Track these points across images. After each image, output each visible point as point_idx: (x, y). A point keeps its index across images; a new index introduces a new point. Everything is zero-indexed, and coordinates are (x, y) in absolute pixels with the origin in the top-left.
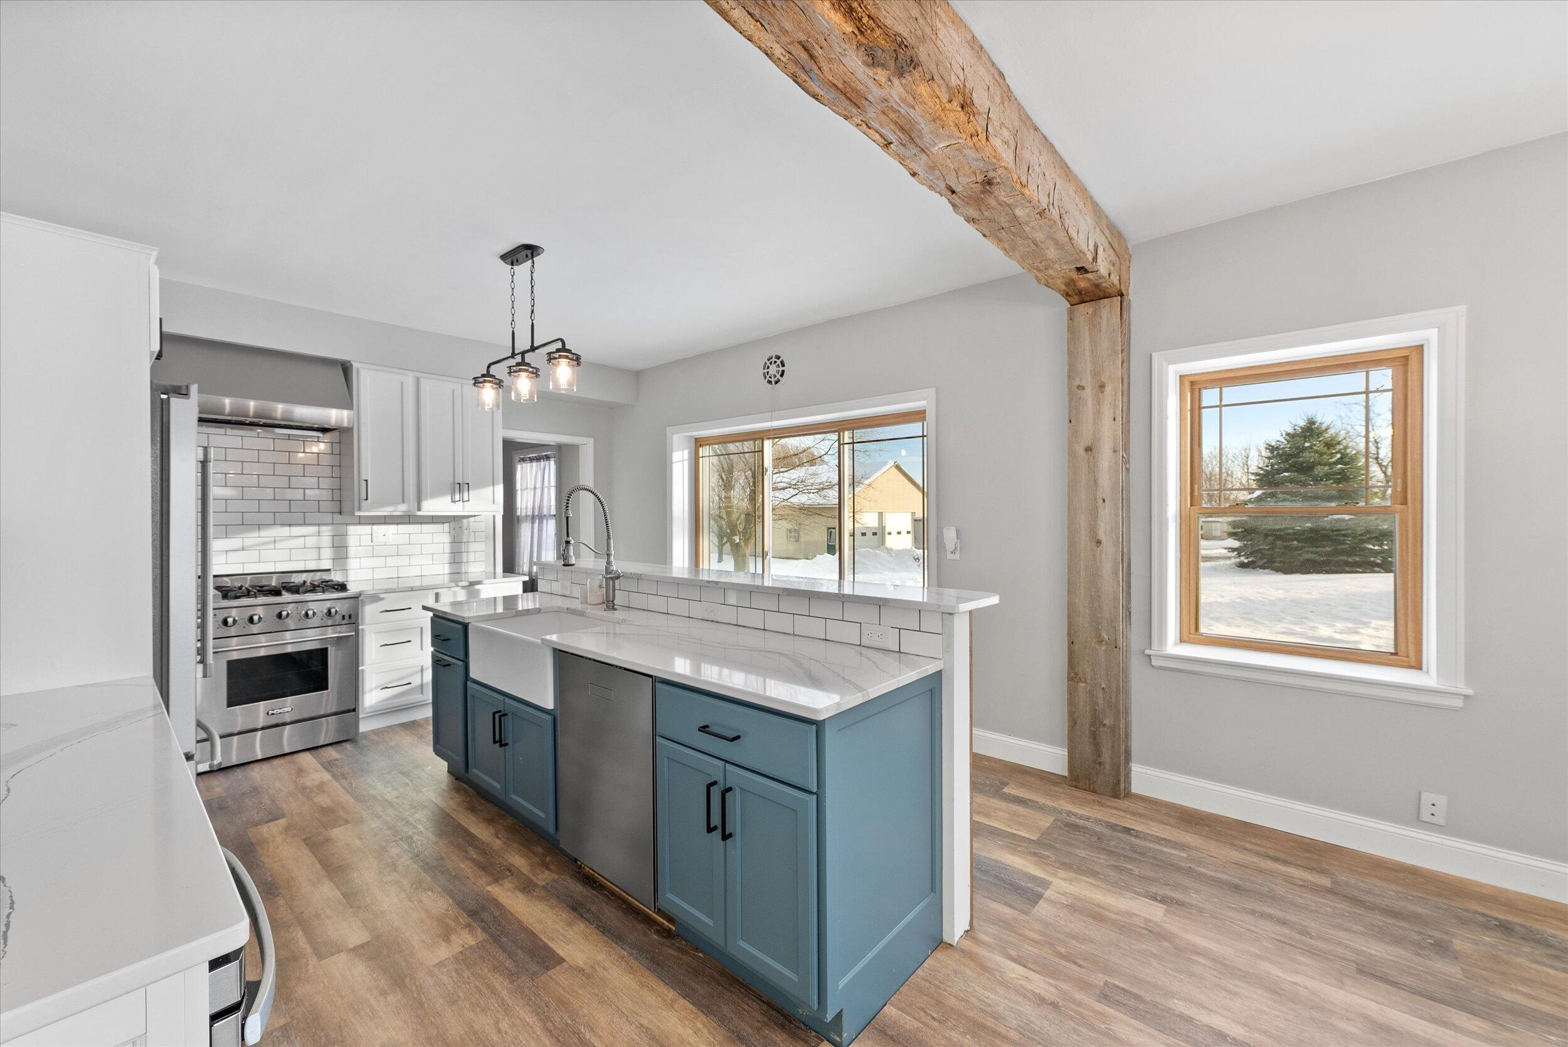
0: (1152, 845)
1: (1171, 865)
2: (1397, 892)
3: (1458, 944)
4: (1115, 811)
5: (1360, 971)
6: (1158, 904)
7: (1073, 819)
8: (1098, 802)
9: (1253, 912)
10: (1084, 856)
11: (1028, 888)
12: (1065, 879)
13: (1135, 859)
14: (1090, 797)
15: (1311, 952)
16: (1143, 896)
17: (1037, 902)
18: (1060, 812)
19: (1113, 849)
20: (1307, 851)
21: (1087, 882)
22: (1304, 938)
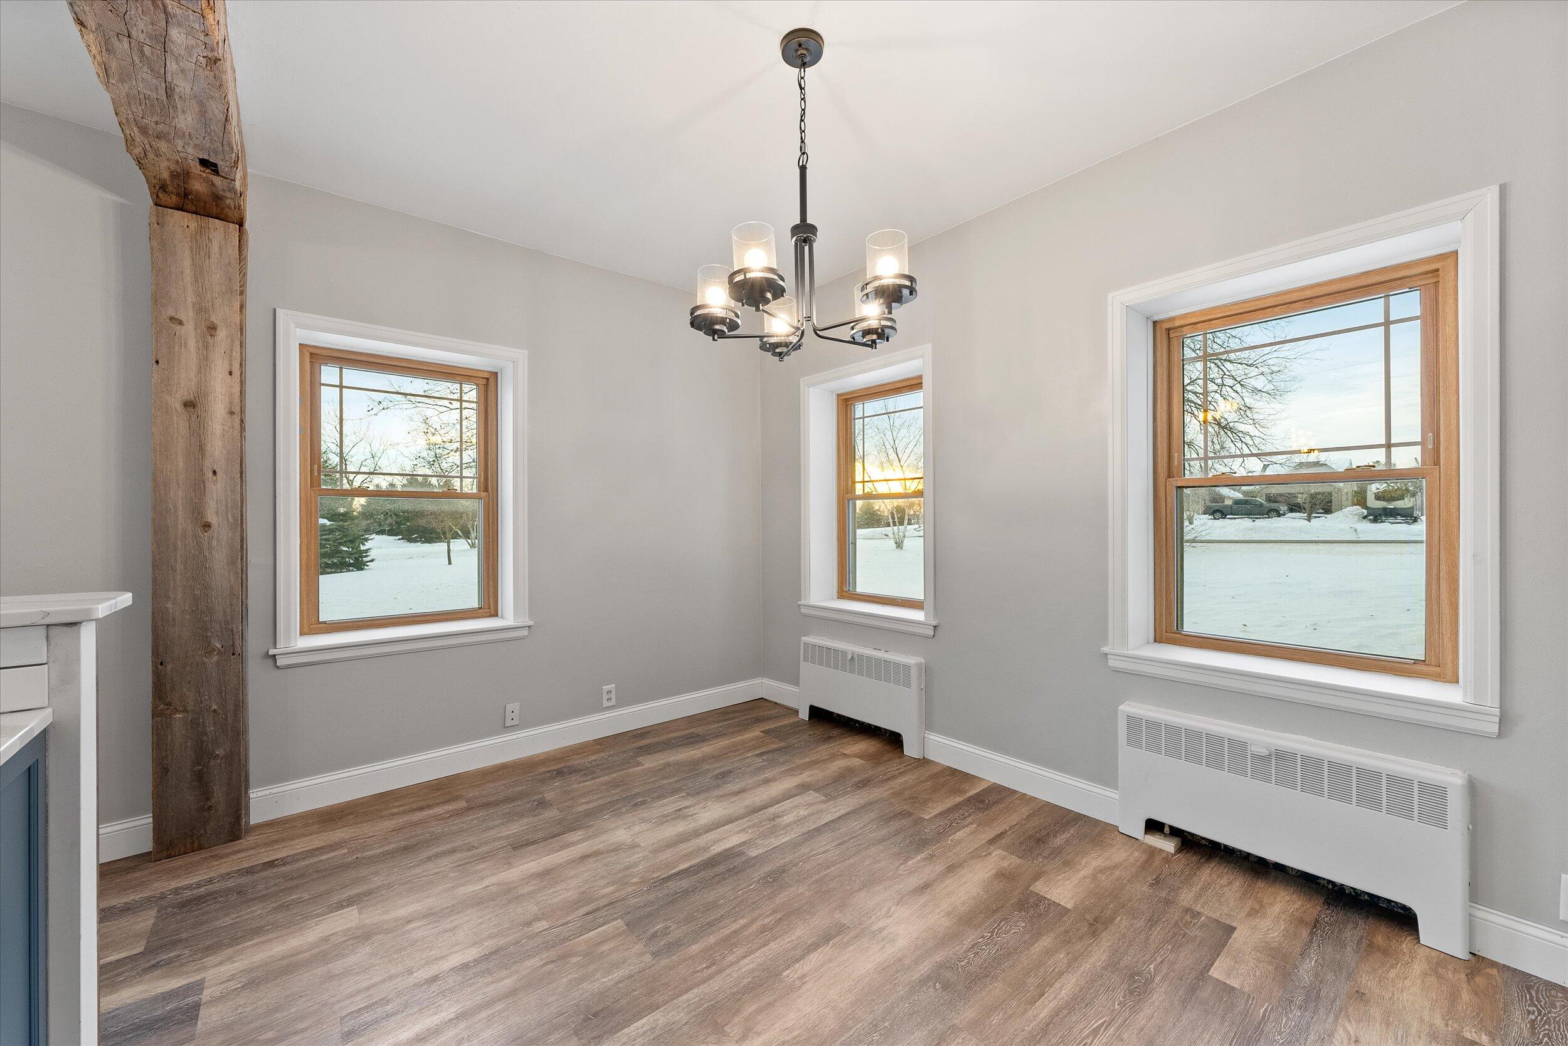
0: (307, 862)
1: (337, 868)
2: (504, 785)
3: (549, 796)
4: (240, 855)
5: (515, 849)
6: (348, 909)
7: (188, 894)
8: (212, 857)
9: (429, 859)
10: (230, 922)
11: (171, 1011)
12: (221, 964)
13: (297, 886)
14: (196, 857)
15: (483, 858)
16: (327, 914)
17: (198, 1015)
18: (163, 896)
19: (264, 893)
20: (438, 790)
21: (253, 946)
22: (473, 852)
